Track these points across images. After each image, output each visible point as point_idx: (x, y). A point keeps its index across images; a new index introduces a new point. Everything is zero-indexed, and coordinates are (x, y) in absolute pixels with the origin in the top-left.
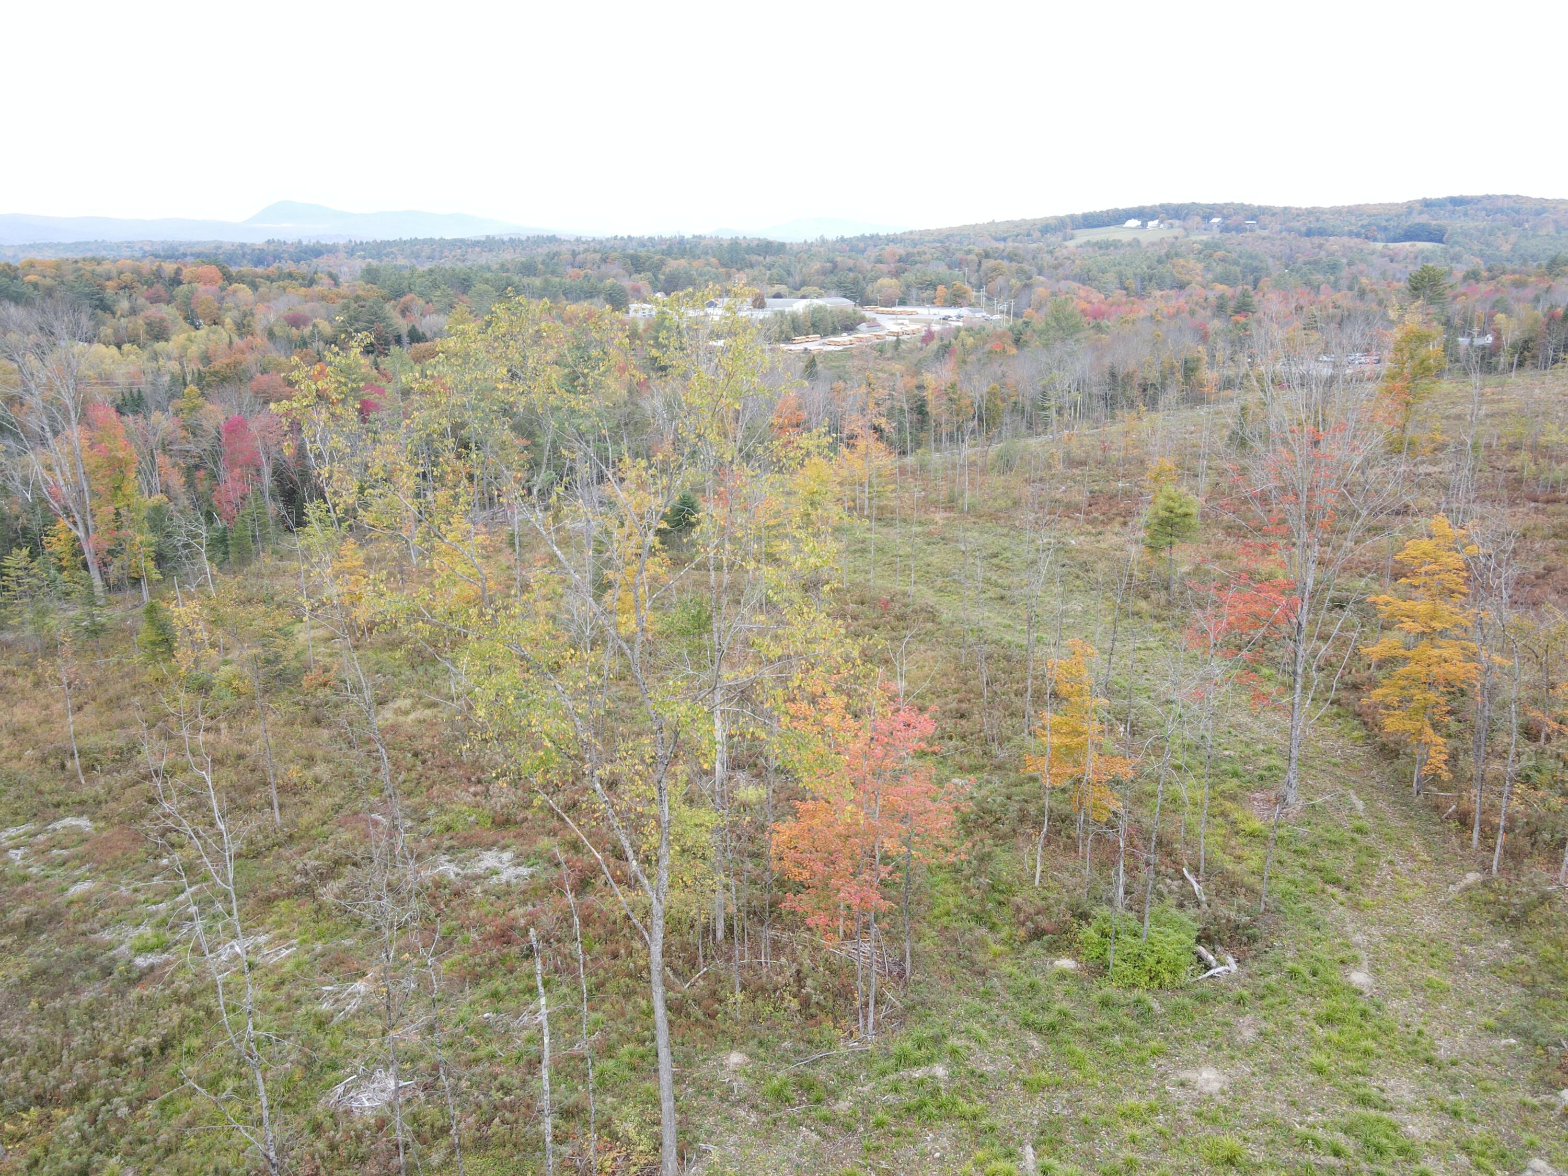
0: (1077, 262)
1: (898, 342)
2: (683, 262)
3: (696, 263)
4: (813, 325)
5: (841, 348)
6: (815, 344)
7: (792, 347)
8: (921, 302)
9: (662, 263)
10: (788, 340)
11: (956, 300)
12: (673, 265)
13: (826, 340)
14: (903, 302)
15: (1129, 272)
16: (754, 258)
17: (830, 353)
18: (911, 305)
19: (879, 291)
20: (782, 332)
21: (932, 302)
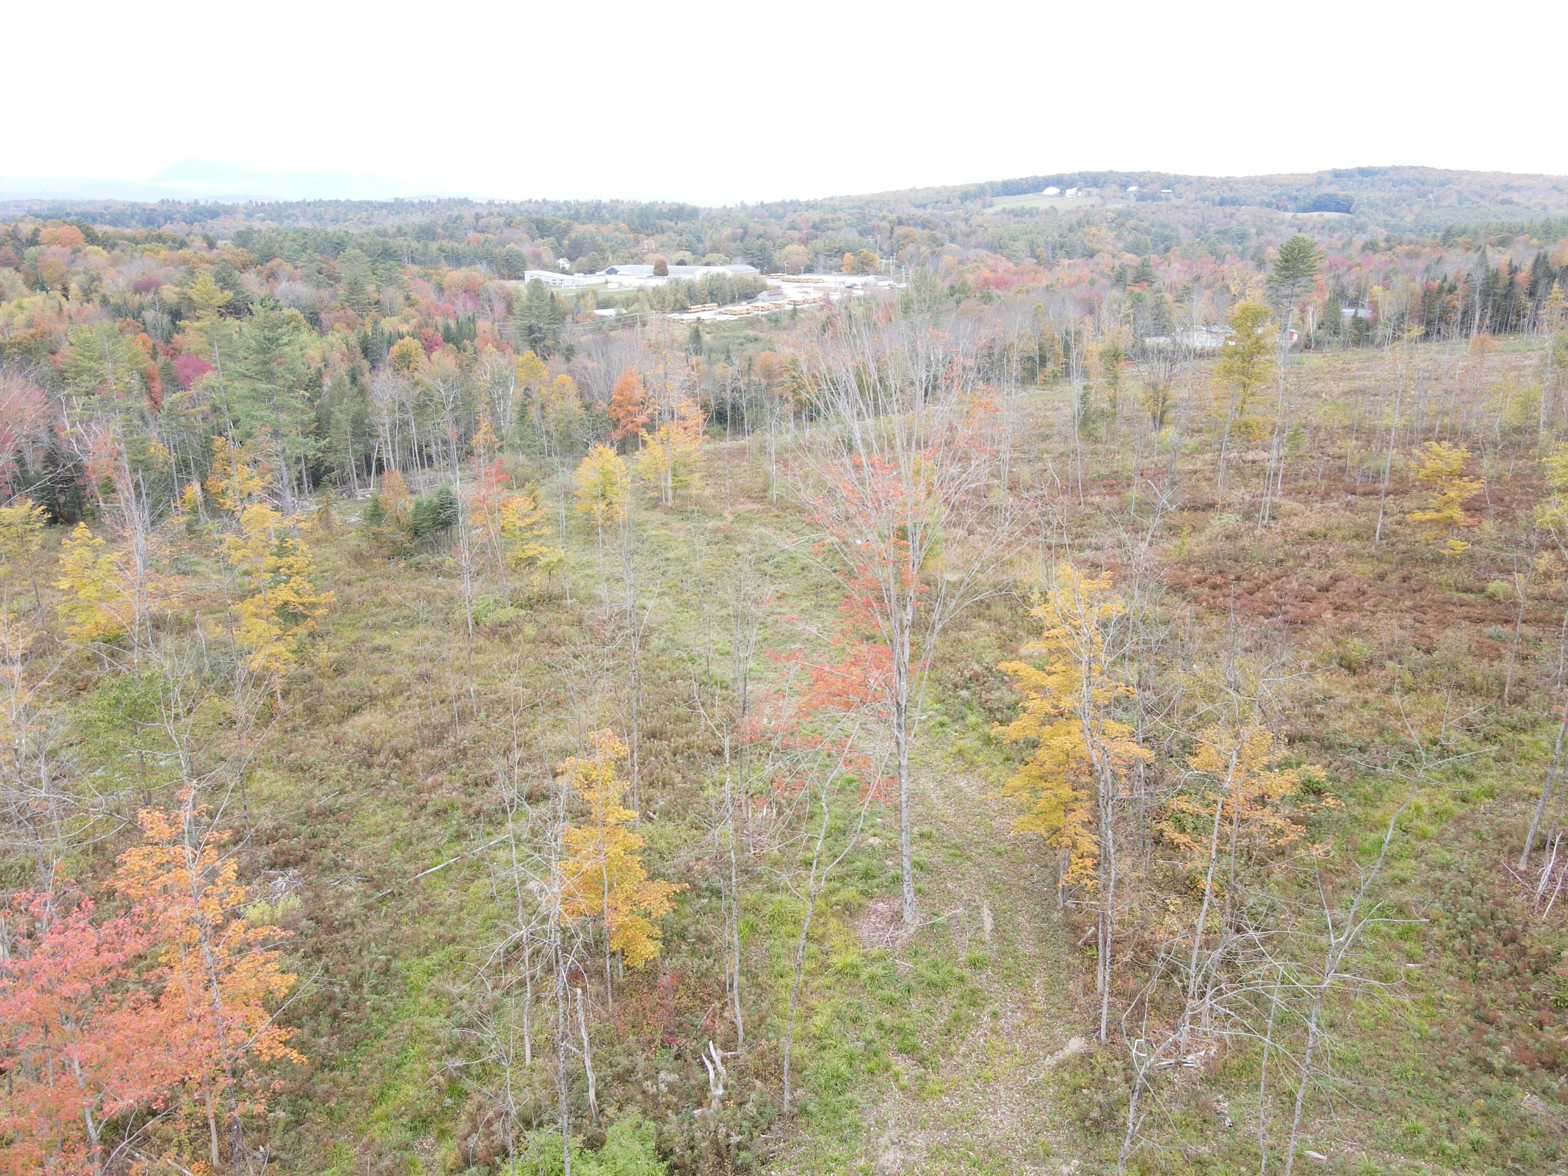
0: (990, 230)
1: (795, 311)
2: (591, 227)
3: (604, 229)
4: (711, 293)
5: (736, 317)
6: (710, 314)
7: (686, 316)
8: (829, 270)
9: (569, 228)
10: (684, 309)
11: (863, 267)
12: (579, 230)
13: (722, 310)
14: (809, 270)
15: (1041, 240)
16: (665, 223)
17: (724, 322)
18: (818, 273)
19: (787, 258)
20: (676, 301)
21: (838, 269)
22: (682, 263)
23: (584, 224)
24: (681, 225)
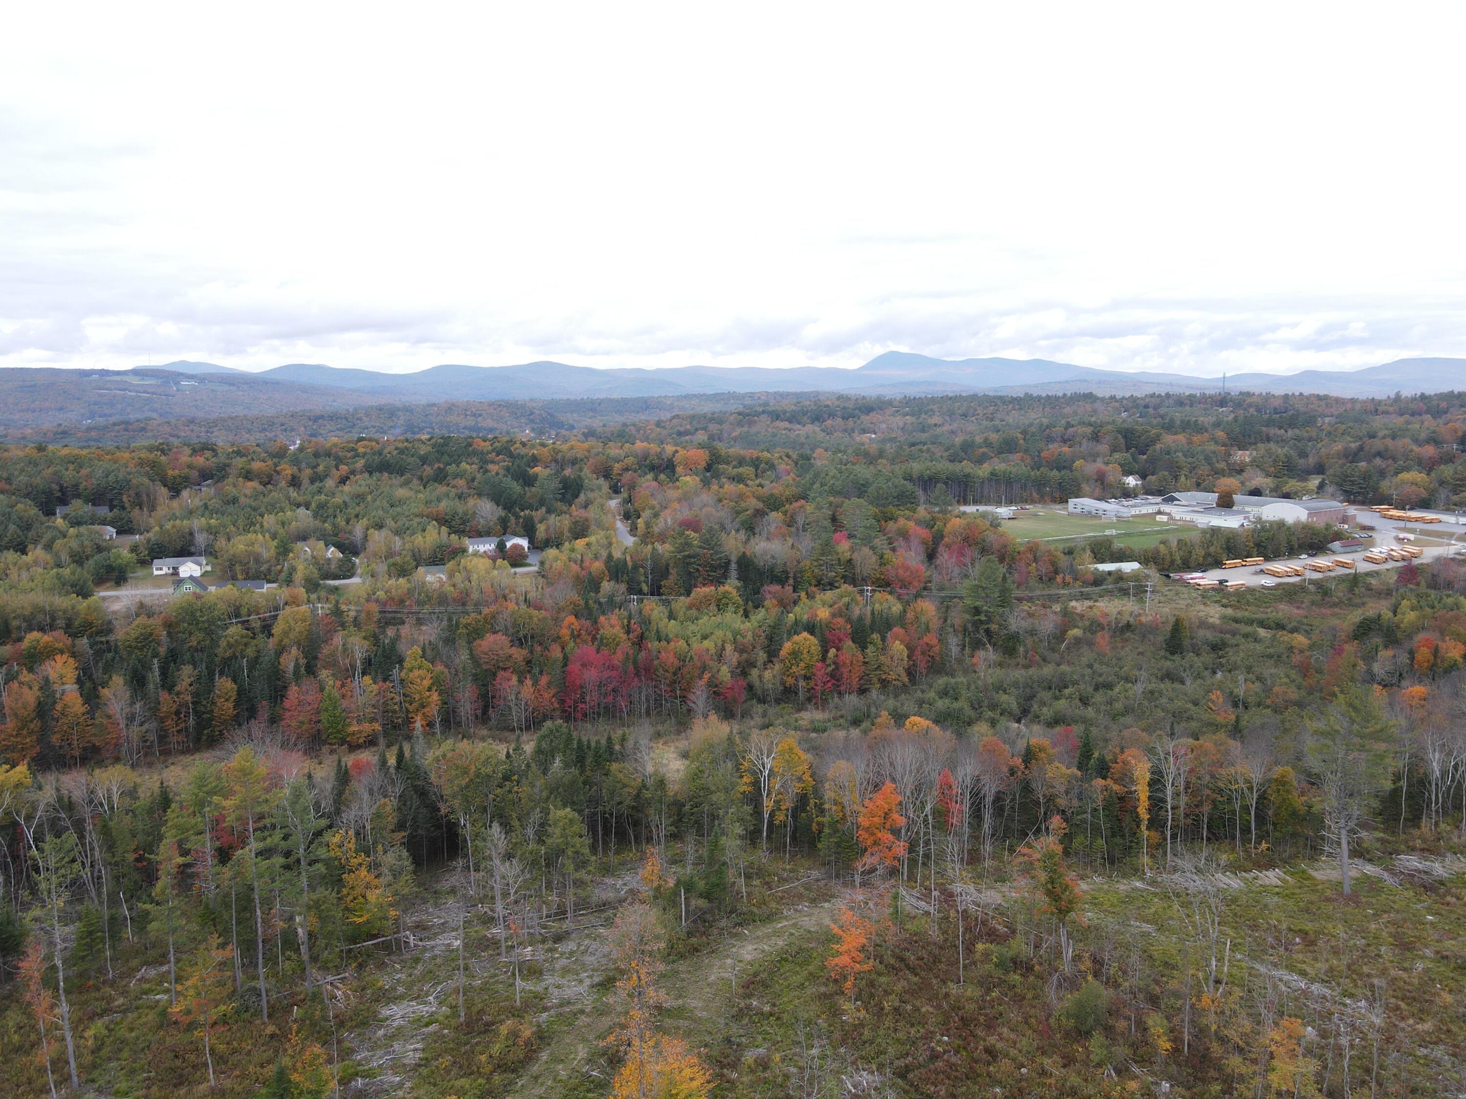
10: (1211, 566)
18: (1437, 508)
22: (1256, 492)
23: (1176, 433)
24: (1290, 433)
